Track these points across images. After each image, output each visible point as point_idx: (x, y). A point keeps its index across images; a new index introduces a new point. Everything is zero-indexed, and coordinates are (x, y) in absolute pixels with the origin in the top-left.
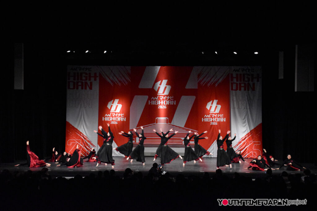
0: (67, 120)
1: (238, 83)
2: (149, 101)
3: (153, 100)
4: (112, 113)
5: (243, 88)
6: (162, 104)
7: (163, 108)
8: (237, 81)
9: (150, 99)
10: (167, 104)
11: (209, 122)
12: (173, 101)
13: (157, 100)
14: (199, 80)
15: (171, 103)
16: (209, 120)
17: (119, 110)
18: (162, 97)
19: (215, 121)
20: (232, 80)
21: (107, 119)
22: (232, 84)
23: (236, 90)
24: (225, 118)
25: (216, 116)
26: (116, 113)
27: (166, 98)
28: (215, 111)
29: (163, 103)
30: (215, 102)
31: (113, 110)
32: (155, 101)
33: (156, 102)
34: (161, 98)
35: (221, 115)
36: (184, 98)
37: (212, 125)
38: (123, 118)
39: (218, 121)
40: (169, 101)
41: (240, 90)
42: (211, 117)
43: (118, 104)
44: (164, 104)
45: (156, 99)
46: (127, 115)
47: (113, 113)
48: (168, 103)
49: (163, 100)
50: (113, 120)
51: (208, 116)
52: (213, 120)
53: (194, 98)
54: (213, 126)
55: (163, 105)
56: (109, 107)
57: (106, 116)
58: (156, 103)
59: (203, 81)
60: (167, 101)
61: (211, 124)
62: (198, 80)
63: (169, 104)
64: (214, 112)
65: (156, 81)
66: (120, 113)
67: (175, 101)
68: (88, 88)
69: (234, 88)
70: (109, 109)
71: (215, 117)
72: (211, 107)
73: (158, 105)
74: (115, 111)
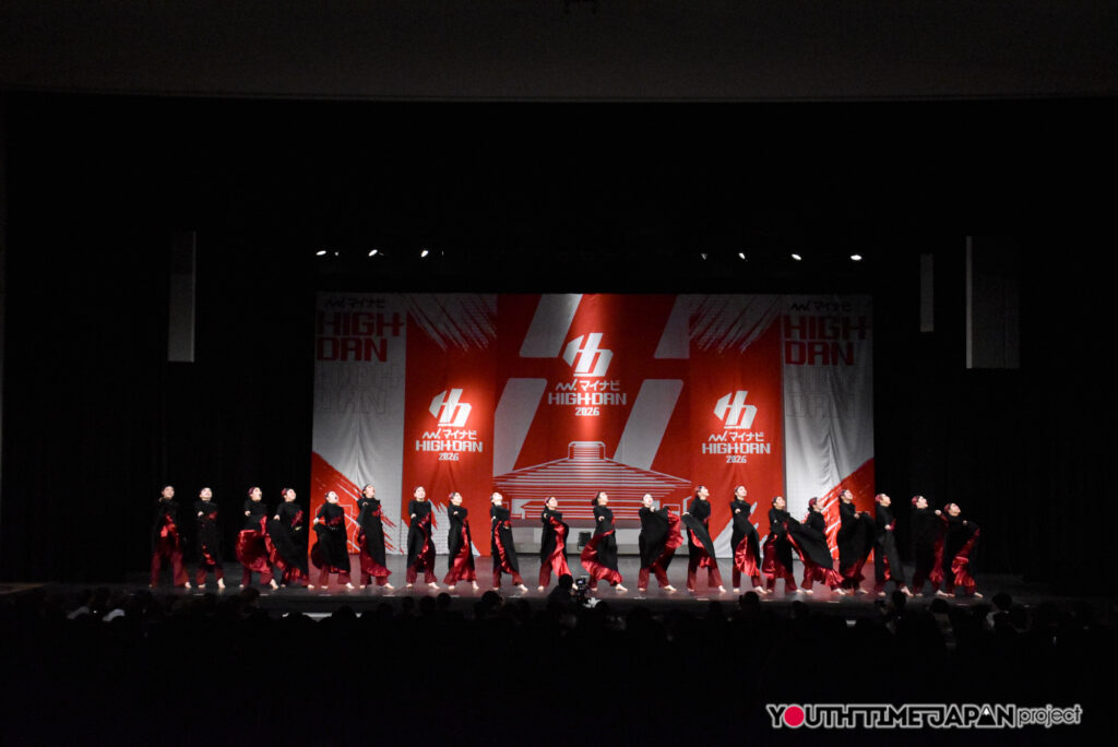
0: (315, 449)
1: (806, 342)
2: (550, 395)
3: (560, 391)
4: (442, 428)
5: (818, 359)
6: (587, 403)
7: (589, 414)
8: (803, 336)
9: (551, 389)
10: (601, 402)
11: (723, 457)
12: (618, 395)
13: (573, 391)
14: (694, 333)
15: (612, 399)
16: (722, 450)
17: (461, 420)
18: (588, 382)
19: (739, 454)
20: (788, 335)
21: (427, 446)
22: (788, 345)
23: (801, 362)
24: (768, 445)
25: (742, 437)
26: (453, 429)
27: (599, 387)
28: (739, 423)
29: (590, 402)
30: (741, 396)
31: (445, 419)
32: (567, 395)
33: (571, 396)
34: (585, 384)
35: (757, 435)
36: (648, 386)
37: (731, 464)
38: (475, 443)
39: (747, 452)
40: (606, 394)
41: (812, 362)
42: (729, 440)
43: (460, 402)
44: (594, 403)
45: (571, 389)
46: (487, 436)
47: (446, 428)
48: (603, 399)
49: (590, 391)
50: (445, 450)
51: (719, 436)
52: (733, 451)
53: (678, 384)
54: (733, 468)
55: (590, 405)
56: (434, 411)
57: (426, 439)
58: (571, 401)
59: (705, 338)
60: (601, 395)
61: (728, 462)
62: (690, 334)
63: (606, 403)
64: (737, 427)
65: (570, 337)
66: (466, 428)
67: (624, 395)
68: (374, 356)
69: (795, 357)
70: (436, 415)
71: (738, 441)
72: (728, 411)
73: (576, 405)
74: (452, 421)
